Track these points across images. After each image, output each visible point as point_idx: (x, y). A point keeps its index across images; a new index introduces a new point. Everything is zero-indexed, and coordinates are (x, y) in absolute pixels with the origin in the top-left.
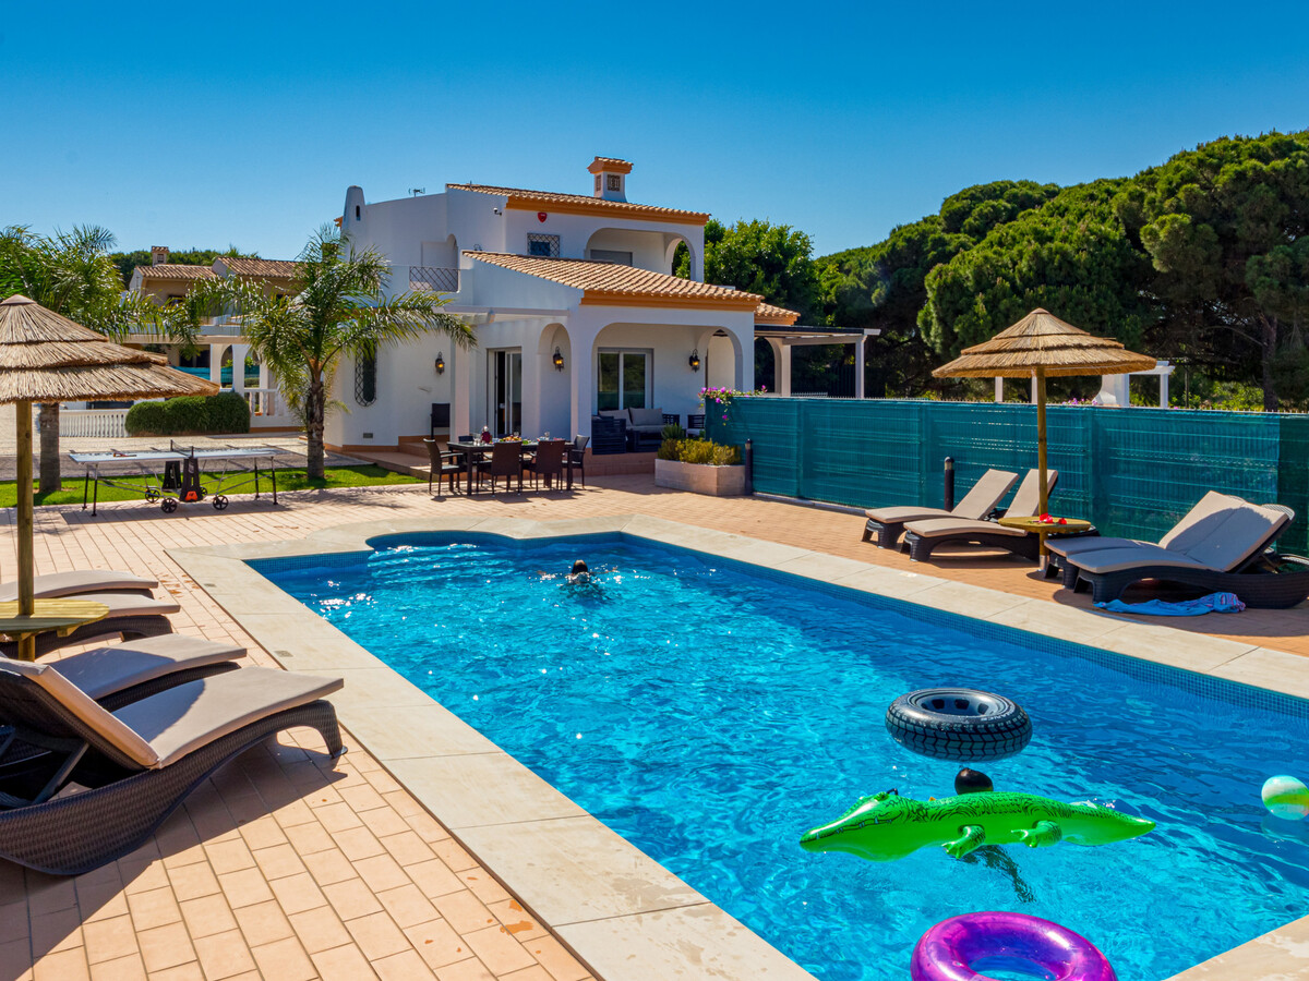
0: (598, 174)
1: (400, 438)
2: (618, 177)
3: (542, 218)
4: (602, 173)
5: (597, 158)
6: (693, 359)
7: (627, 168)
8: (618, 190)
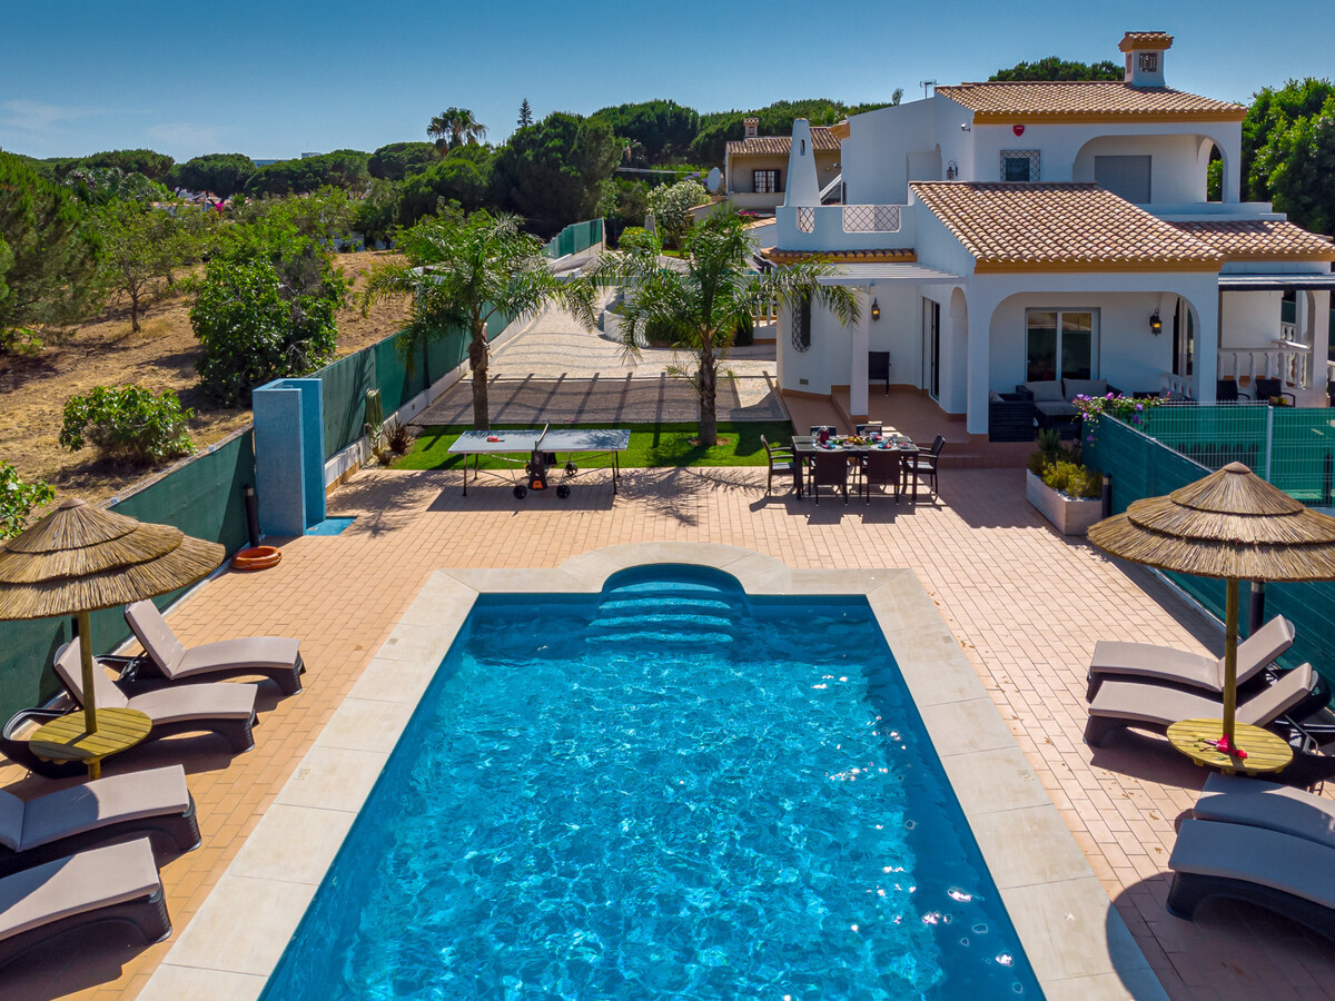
0: (1129, 53)
1: (833, 387)
2: (1154, 55)
3: (1019, 131)
4: (1132, 52)
5: (1127, 34)
6: (1155, 319)
7: (1166, 43)
8: (1153, 70)
